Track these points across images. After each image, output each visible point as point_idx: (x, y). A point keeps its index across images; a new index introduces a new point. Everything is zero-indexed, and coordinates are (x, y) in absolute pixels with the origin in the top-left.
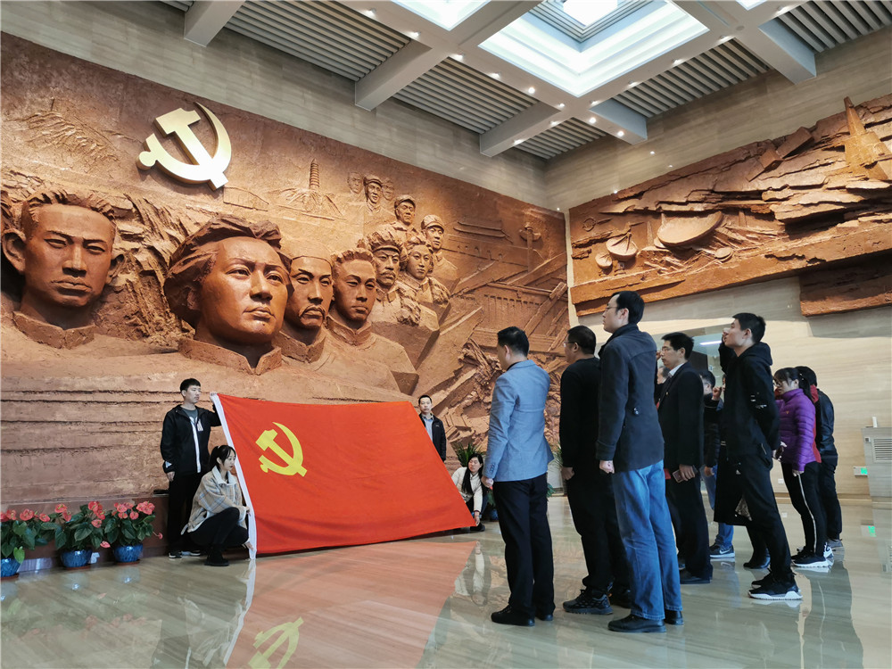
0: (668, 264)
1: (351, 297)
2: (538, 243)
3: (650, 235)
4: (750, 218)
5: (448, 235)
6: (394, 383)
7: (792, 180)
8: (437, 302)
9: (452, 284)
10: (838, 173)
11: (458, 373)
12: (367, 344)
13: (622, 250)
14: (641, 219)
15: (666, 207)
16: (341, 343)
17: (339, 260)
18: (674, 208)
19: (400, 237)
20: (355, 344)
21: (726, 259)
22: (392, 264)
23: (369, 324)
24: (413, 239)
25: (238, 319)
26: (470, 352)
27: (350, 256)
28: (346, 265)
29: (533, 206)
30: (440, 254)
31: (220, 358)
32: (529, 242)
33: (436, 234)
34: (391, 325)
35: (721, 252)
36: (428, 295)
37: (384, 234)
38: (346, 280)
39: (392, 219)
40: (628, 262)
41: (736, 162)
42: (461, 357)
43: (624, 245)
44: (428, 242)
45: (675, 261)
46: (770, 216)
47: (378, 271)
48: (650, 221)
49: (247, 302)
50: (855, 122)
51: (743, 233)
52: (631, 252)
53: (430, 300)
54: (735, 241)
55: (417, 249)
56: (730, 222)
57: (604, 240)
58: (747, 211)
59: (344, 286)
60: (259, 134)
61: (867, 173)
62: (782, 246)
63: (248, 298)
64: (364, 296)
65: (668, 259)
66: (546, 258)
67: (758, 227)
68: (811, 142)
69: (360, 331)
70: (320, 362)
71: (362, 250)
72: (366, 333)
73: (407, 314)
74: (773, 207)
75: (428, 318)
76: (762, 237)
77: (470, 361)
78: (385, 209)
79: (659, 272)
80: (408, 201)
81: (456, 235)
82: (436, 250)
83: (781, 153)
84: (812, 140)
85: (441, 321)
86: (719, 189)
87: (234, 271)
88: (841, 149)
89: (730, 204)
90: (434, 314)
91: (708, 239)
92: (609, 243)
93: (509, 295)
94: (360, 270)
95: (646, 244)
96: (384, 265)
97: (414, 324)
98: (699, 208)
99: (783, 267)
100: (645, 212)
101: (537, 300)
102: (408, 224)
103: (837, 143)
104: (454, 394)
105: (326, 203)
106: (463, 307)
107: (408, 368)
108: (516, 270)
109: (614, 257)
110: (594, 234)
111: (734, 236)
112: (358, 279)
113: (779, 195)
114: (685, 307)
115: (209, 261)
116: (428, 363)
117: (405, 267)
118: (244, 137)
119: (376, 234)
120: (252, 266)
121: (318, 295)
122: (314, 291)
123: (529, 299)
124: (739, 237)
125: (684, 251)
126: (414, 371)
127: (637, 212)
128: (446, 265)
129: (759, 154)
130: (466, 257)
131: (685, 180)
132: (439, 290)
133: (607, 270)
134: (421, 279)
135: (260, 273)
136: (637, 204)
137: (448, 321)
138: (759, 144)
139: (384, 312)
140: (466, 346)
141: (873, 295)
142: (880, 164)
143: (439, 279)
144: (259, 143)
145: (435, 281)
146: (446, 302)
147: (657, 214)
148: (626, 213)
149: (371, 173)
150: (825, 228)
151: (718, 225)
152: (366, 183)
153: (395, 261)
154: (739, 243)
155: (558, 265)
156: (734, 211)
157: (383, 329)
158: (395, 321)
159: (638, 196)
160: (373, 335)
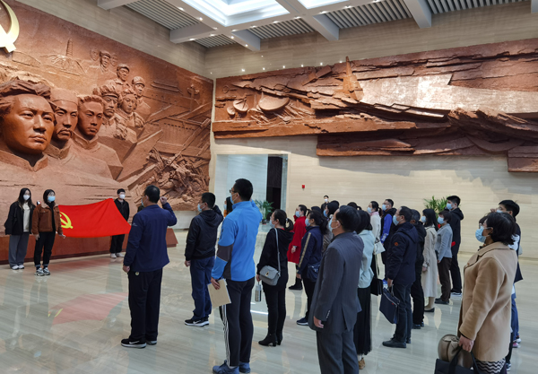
0: (262, 119)
1: (87, 123)
2: (197, 96)
3: (255, 102)
4: (301, 104)
5: (147, 88)
6: (109, 172)
7: (321, 90)
8: (137, 127)
9: (146, 117)
10: (339, 91)
11: (145, 166)
12: (95, 149)
13: (240, 108)
14: (252, 93)
15: (264, 90)
16: (79, 148)
17: (82, 100)
18: (268, 91)
19: (118, 89)
20: (88, 148)
21: (288, 122)
22: (113, 105)
23: (96, 138)
24: (126, 90)
25: (26, 141)
26: (153, 155)
27: (89, 99)
28: (85, 104)
29: (197, 75)
30: (141, 99)
31: (13, 161)
32: (192, 95)
33: (140, 88)
34: (109, 139)
35: (286, 118)
36: (132, 122)
37: (110, 87)
38: (85, 113)
39: (115, 77)
40: (243, 114)
41: (298, 74)
42: (148, 157)
43: (242, 105)
44: (135, 93)
45: (265, 119)
46: (309, 105)
47: (104, 108)
48: (256, 95)
49: (31, 132)
50: (349, 69)
51: (297, 111)
52: (245, 109)
53: (133, 126)
54: (293, 114)
55: (128, 96)
56: (292, 104)
57: (232, 100)
58: (300, 100)
59: (84, 116)
60: (37, 21)
61: (349, 95)
62: (313, 121)
63: (32, 130)
64: (95, 122)
65: (262, 117)
66: (201, 104)
67: (304, 109)
68: (330, 73)
69: (91, 141)
70: (67, 159)
71: (96, 97)
72: (94, 143)
73: (119, 133)
74: (311, 101)
75: (131, 136)
76: (305, 115)
77: (153, 160)
78: (111, 71)
79: (257, 122)
80: (126, 68)
81: (151, 89)
82: (139, 97)
83: (318, 75)
84: (331, 72)
85: (138, 137)
86: (289, 86)
87: (25, 114)
88: (342, 80)
89: (293, 95)
90: (135, 133)
91: (281, 111)
92: (235, 102)
93: (178, 124)
94: (94, 108)
95: (252, 107)
96: (109, 104)
97: (123, 139)
98: (279, 94)
99: (311, 131)
100: (254, 90)
101: (193, 127)
102: (124, 81)
103: (340, 77)
104: (142, 177)
105: (76, 65)
106: (151, 129)
107: (118, 163)
108: (184, 110)
109: (237, 110)
110: (227, 96)
111: (293, 111)
112: (93, 113)
113: (314, 96)
114: (267, 142)
115: (9, 106)
116: (129, 160)
117: (120, 106)
118: (27, 21)
119: (105, 87)
120: (35, 112)
121: (69, 123)
122: (67, 120)
123: (189, 126)
124: (295, 113)
125: (270, 114)
126: (121, 165)
127: (250, 88)
128: (144, 105)
129: (309, 73)
130: (156, 102)
131: (274, 78)
132: (139, 120)
133: (232, 117)
134: (129, 113)
135: (39, 116)
136: (251, 85)
137: (142, 137)
138: (309, 68)
139: (106, 131)
140: (151, 151)
141: (345, 151)
142: (355, 92)
143: (139, 113)
144: (36, 26)
145: (137, 114)
146: (142, 126)
147: (260, 92)
148: (244, 88)
149: (105, 49)
150: (331, 116)
151: (287, 104)
152: (101, 55)
153: (115, 103)
154: (295, 115)
155: (207, 109)
156: (295, 99)
157: (104, 140)
158: (112, 137)
159: (252, 80)
160: (99, 143)
